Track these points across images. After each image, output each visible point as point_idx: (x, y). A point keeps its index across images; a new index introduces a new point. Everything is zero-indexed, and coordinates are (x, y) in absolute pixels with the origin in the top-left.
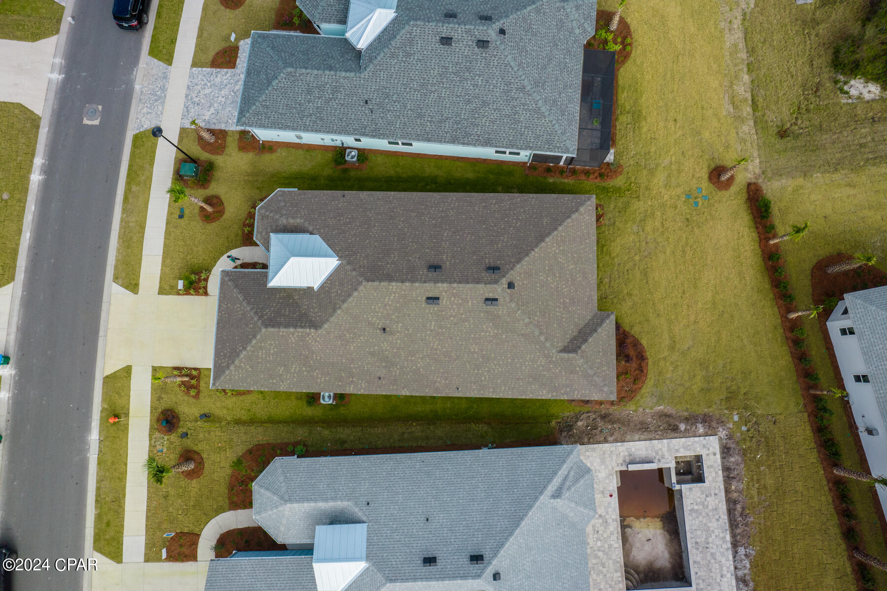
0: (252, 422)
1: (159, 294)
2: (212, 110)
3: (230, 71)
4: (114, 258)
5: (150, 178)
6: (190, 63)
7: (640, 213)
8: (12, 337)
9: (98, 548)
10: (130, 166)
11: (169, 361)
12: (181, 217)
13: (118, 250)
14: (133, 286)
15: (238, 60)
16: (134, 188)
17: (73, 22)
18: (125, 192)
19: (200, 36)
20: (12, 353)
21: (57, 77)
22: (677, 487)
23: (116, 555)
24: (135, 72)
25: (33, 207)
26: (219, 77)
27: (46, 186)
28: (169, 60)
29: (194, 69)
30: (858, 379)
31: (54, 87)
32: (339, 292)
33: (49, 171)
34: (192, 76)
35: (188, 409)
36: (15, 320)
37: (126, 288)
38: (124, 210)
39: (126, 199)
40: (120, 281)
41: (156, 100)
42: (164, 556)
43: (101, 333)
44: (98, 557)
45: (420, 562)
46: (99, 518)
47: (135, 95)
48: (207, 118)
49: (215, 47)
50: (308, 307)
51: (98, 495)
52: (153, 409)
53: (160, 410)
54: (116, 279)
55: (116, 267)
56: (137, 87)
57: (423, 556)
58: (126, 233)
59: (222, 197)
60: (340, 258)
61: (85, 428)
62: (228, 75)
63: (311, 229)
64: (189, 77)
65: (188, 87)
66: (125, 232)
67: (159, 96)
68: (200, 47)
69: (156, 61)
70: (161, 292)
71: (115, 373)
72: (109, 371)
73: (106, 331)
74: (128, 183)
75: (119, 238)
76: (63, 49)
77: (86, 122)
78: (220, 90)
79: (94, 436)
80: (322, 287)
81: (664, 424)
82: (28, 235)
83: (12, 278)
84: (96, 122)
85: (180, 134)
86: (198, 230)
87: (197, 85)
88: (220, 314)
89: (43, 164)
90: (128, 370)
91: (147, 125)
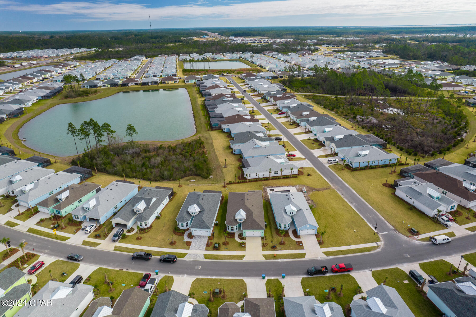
0: (271, 233)
3: (192, 242)
4: (237, 260)
5: (217, 255)
6: (188, 250)
8: (257, 278)
10: (213, 259)
11: (261, 248)
12: (227, 249)
14: (243, 256)
15: (190, 241)
16: (219, 258)
19: (181, 249)
21: (186, 275)
23: (304, 254)
24: (188, 261)
25: (222, 277)
26: (193, 244)
27: (216, 275)
28: (186, 254)
31: (188, 276)
33: (212, 275)
34: (192, 249)
35: (271, 244)
36: (253, 278)
38: (225, 259)
44: (306, 257)
46: (297, 258)
48: (203, 246)
49: (186, 246)
51: (292, 258)
52: (271, 250)
54: (242, 259)
56: (192, 260)
60: (240, 209)
61: (278, 262)
65: (194, 250)
68: (185, 248)
69: (186, 256)
70: (245, 251)
72: (264, 259)
74: (218, 259)
77: (200, 268)
78: (197, 244)
79: (280, 260)
83: (242, 280)
84: (200, 266)
85: (206, 250)
86: (230, 245)
87: (194, 248)
88: (251, 229)
90: (263, 255)
91: (203, 257)
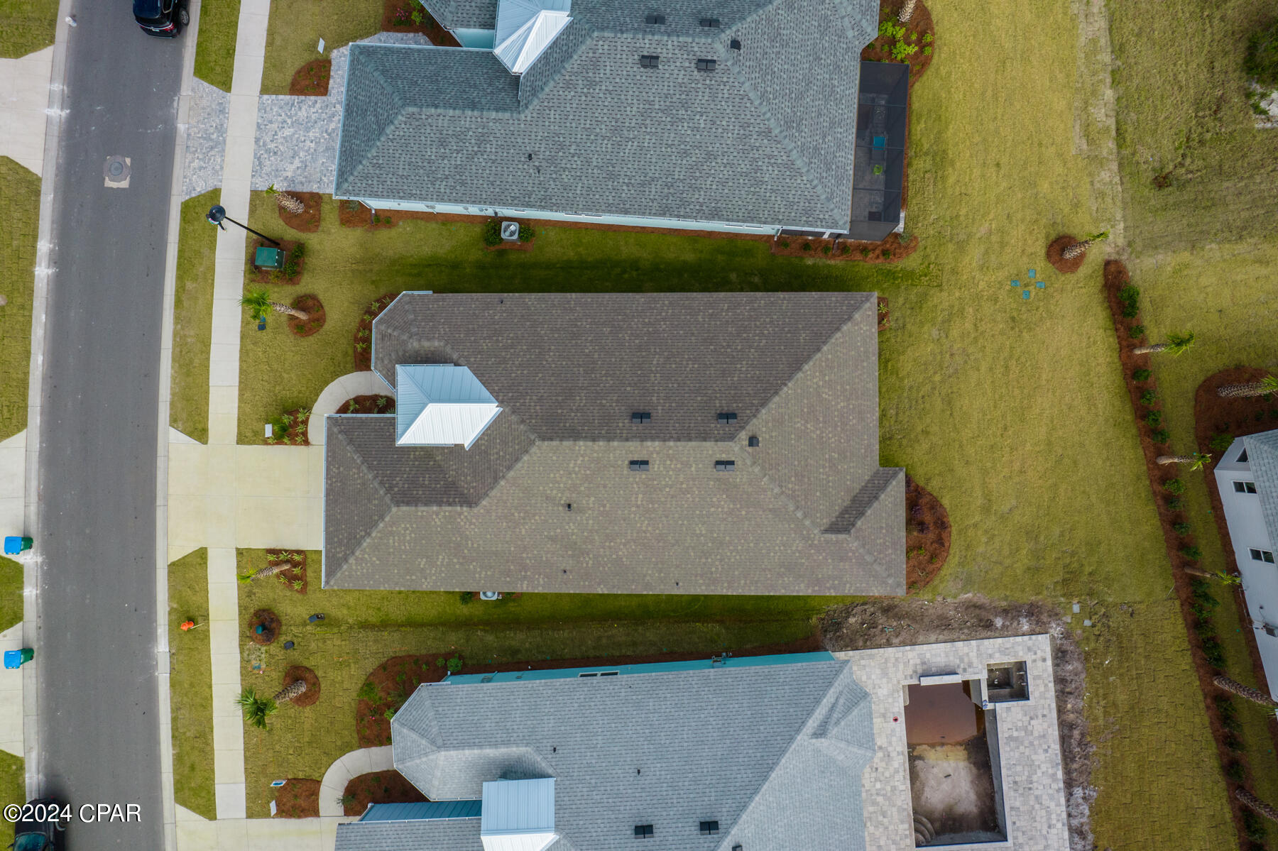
0: (384, 625)
1: (238, 443)
2: (297, 163)
3: (320, 99)
4: (169, 391)
5: (211, 269)
6: (258, 87)
7: (942, 310)
8: (33, 509)
9: (181, 799)
10: (181, 252)
11: (261, 542)
12: (262, 328)
13: (174, 379)
14: (199, 432)
15: (331, 81)
16: (190, 285)
17: (74, 25)
18: (177, 291)
19: (270, 43)
20: (34, 532)
21: (59, 113)
22: (990, 706)
23: (207, 809)
24: (175, 104)
25: (44, 317)
26: (303, 109)
27: (60, 284)
28: (226, 85)
29: (266, 97)
30: (1256, 555)
31: (55, 130)
32: (501, 453)
33: (60, 260)
34: (262, 108)
35: (292, 608)
36: (34, 484)
37: (190, 434)
38: (177, 319)
39: (178, 303)
40: (180, 425)
41: (212, 148)
42: (273, 810)
43: (159, 501)
44: (182, 811)
45: (630, 832)
46: (178, 759)
47: (179, 141)
48: (289, 174)
49: (294, 63)
50: (457, 473)
51: (175, 729)
52: (242, 608)
53: (252, 611)
54: (174, 421)
55: (172, 404)
56: (181, 127)
57: (634, 824)
58: (184, 353)
59: (321, 297)
60: (501, 403)
61: (150, 636)
62: (318, 105)
63: (455, 356)
64: (259, 110)
65: (258, 125)
66: (181, 352)
67: (215, 143)
68: (272, 63)
69: (206, 84)
70: (242, 439)
71: (184, 558)
72: (175, 556)
73: (166, 498)
74: (180, 278)
75: (174, 360)
76: (63, 67)
77: (109, 183)
78: (307, 130)
79: (162, 647)
80: (476, 444)
81: (972, 618)
82: (40, 359)
83: (22, 424)
84: (125, 184)
85: (252, 201)
86: (287, 346)
87: (271, 122)
88: (329, 482)
89: (52, 251)
90: (202, 554)
91: (201, 187)
